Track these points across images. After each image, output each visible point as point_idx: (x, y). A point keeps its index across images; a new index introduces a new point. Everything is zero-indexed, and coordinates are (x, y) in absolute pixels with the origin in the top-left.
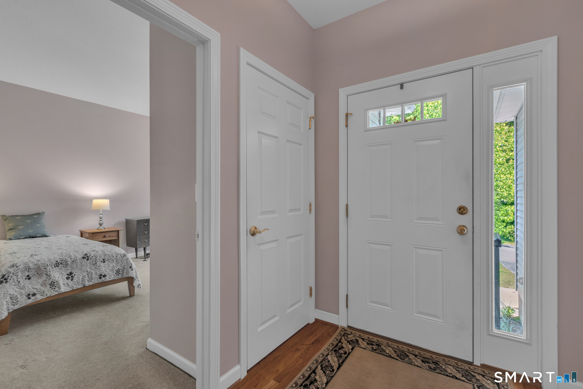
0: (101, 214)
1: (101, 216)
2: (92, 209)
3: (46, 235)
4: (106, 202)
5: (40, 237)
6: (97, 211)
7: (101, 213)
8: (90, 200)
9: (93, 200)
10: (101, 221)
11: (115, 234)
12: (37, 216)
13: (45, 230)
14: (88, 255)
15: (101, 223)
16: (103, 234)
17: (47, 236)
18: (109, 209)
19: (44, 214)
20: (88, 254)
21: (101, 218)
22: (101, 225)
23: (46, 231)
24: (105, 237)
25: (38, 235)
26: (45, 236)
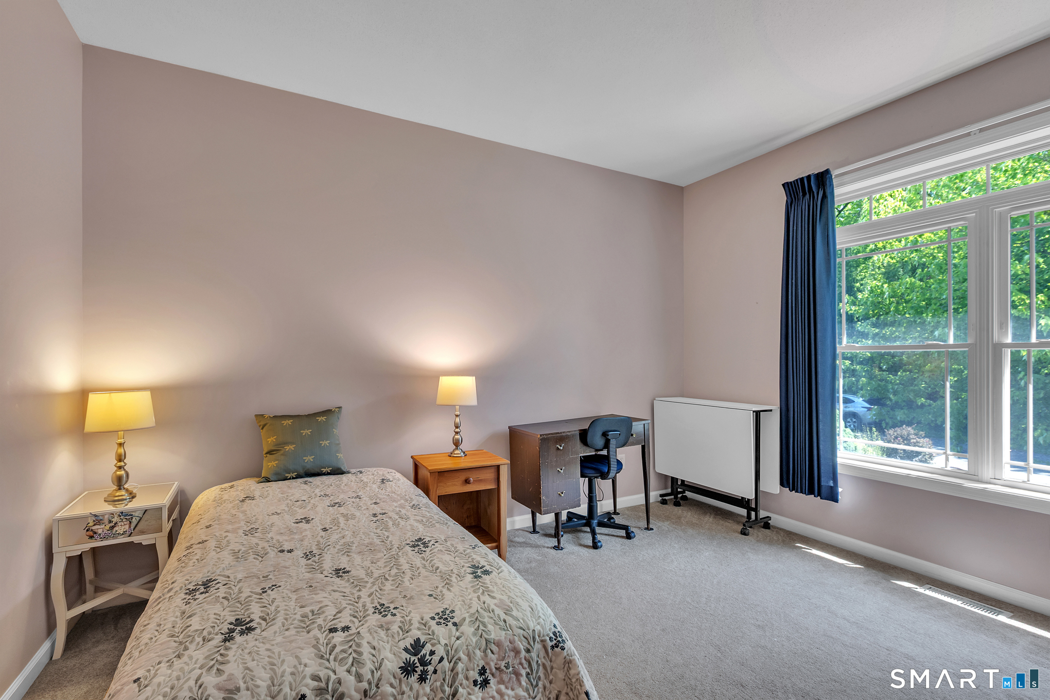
0: (457, 416)
1: (458, 420)
2: (439, 402)
3: (340, 469)
4: (468, 383)
5: (328, 474)
6: (448, 408)
7: (458, 413)
8: (433, 377)
9: (441, 378)
10: (457, 433)
11: (490, 475)
12: (324, 418)
13: (340, 455)
14: (424, 541)
15: (458, 440)
16: (463, 476)
17: (342, 473)
18: (473, 401)
19: (340, 412)
20: (424, 539)
21: (457, 427)
22: (457, 444)
23: (343, 459)
24: (467, 481)
25: (324, 470)
26: (337, 472)
